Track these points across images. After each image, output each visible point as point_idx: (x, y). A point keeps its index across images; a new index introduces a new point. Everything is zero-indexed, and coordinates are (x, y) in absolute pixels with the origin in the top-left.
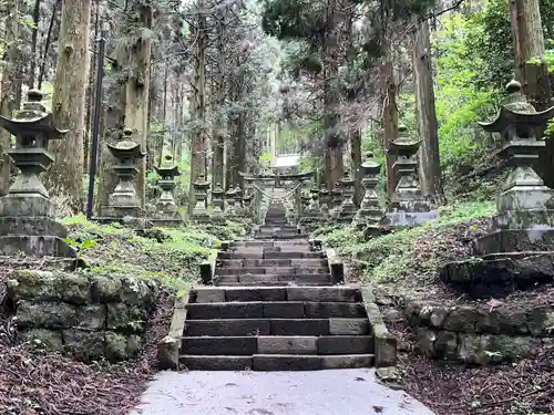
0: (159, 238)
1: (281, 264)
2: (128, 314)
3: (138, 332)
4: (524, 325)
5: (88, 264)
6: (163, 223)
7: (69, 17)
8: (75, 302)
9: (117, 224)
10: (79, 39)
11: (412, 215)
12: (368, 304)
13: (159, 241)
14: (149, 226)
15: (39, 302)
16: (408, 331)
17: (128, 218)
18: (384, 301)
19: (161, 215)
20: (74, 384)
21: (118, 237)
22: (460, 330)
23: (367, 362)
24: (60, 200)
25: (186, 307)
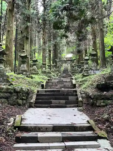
0: (32, 78)
1: (61, 84)
2: (23, 95)
3: (25, 100)
4: (111, 98)
5: (13, 84)
6: (34, 74)
7: (9, 22)
8: (11, 93)
9: (22, 74)
10: (11, 27)
11: (95, 71)
12: (78, 93)
13: (32, 79)
14: (29, 75)
15: (2, 93)
16: (87, 99)
17: (24, 73)
18: (82, 92)
19: (33, 72)
20: (10, 110)
21: (22, 78)
22: (97, 99)
23: (76, 106)
24: (8, 69)
25: (36, 94)
